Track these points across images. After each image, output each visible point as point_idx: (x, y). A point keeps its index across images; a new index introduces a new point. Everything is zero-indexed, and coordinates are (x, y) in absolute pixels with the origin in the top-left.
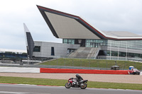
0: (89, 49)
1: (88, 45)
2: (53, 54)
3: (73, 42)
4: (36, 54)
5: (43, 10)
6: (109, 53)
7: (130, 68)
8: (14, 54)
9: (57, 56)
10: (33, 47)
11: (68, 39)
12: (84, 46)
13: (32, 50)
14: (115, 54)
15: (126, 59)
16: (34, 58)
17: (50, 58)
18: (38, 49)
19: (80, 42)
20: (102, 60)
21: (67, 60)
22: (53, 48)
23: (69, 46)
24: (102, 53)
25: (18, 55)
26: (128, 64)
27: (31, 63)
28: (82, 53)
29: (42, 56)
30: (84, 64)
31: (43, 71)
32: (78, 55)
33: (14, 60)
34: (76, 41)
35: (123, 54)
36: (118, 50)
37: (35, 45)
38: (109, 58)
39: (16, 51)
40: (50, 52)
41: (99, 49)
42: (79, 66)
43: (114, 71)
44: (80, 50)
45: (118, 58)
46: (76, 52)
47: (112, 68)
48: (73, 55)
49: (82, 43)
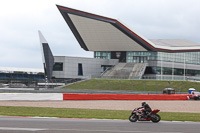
0: (132, 65)
1: (130, 59)
2: (81, 73)
3: (109, 55)
4: (57, 74)
6: (160, 71)
7: (190, 92)
8: (25, 75)
9: (86, 76)
10: (53, 64)
11: (101, 52)
12: (125, 61)
13: (51, 69)
14: (168, 71)
15: (184, 78)
16: (54, 79)
17: (77, 80)
18: (59, 67)
19: (118, 56)
21: (101, 82)
22: (80, 65)
23: (103, 61)
24: (149, 71)
25: (32, 76)
26: (187, 85)
28: (122, 72)
29: (65, 77)
30: (125, 87)
31: (67, 97)
32: (117, 75)
33: (26, 83)
34: (113, 55)
35: (179, 72)
36: (173, 65)
37: (56, 61)
38: (160, 77)
39: (28, 70)
40: (77, 70)
41: (146, 65)
43: (168, 95)
44: (119, 67)
45: (173, 78)
46: (114, 69)
48: (109, 74)
49: (122, 56)
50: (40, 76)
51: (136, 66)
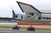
1: (35, 15)
2: (22, 18)
3: (29, 14)
4: (16, 18)
5: (18, 3)
6: (42, 18)
7: (50, 23)
8: (8, 18)
11: (27, 13)
13: (14, 17)
14: (44, 18)
15: (48, 20)
16: (15, 20)
17: (21, 20)
18: (17, 16)
19: (32, 14)
20: (40, 20)
21: (27, 20)
22: (22, 16)
24: (40, 18)
27: (14, 21)
28: (33, 18)
29: (18, 19)
30: (33, 22)
31: (18, 24)
32: (31, 19)
33: (8, 20)
34: (30, 14)
35: (47, 18)
36: (46, 17)
37: (16, 15)
38: (42, 19)
40: (21, 17)
41: (39, 16)
42: (31, 22)
43: (44, 24)
44: (32, 17)
45: (46, 20)
46: (30, 17)
47: (43, 23)
49: (33, 14)
50: (12, 19)
51: (36, 17)
